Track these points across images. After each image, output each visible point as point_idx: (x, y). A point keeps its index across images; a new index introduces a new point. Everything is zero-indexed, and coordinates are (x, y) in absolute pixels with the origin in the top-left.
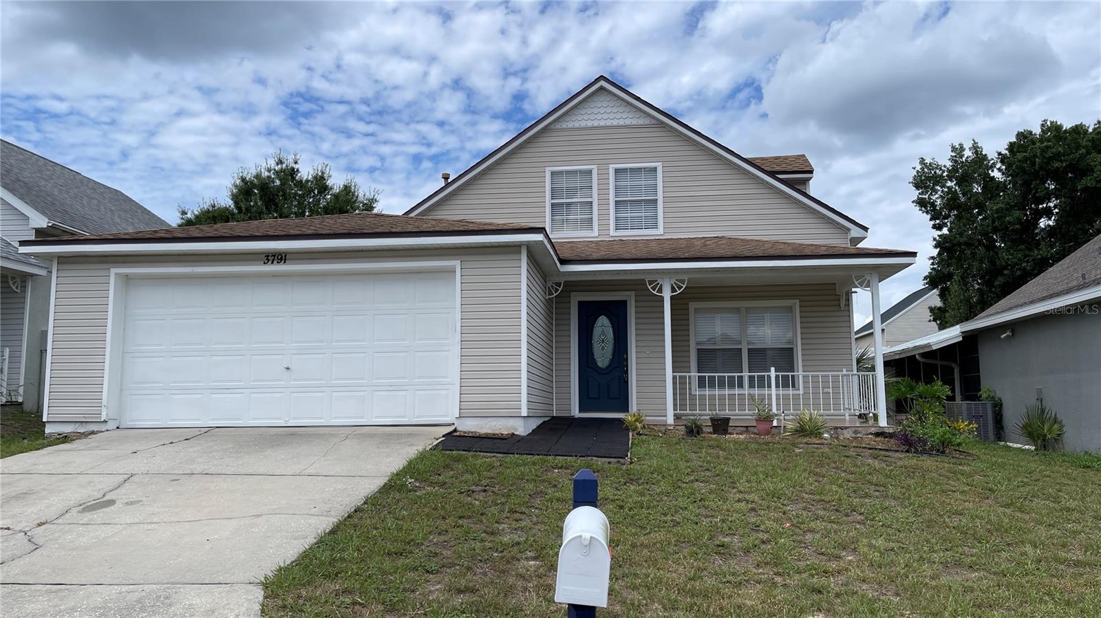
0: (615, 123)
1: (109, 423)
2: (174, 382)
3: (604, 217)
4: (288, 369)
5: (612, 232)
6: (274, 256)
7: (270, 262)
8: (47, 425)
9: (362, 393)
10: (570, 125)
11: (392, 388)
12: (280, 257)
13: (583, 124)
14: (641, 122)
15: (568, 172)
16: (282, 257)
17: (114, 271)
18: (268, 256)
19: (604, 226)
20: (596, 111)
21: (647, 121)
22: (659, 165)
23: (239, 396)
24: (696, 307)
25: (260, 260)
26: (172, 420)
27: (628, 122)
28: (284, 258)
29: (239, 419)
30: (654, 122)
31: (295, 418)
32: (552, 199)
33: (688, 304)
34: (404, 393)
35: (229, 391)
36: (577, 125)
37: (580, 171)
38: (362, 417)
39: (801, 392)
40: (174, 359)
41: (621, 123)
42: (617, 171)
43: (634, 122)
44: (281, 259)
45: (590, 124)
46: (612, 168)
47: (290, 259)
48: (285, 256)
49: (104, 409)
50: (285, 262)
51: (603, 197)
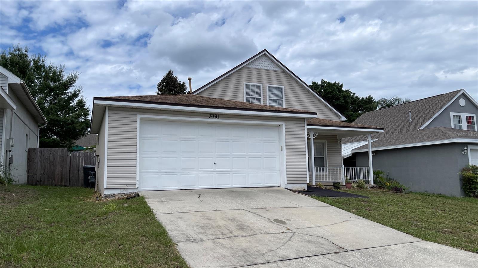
0: (268, 68)
2: (164, 169)
4: (215, 163)
6: (214, 115)
7: (212, 117)
9: (245, 174)
10: (252, 67)
11: (256, 172)
12: (216, 116)
13: (257, 67)
14: (278, 69)
15: (252, 85)
16: (217, 116)
17: (139, 116)
18: (211, 115)
20: (262, 63)
22: (283, 87)
23: (194, 175)
25: (207, 116)
26: (163, 187)
27: (273, 69)
28: (218, 116)
29: (194, 186)
30: (281, 70)
31: (218, 185)
34: (260, 174)
35: (189, 173)
36: (255, 67)
37: (256, 86)
38: (245, 184)
39: (328, 173)
40: (163, 158)
41: (270, 69)
42: (269, 87)
43: (275, 69)
44: (217, 117)
45: (259, 67)
47: (220, 117)
48: (218, 115)
49: (137, 182)
50: (218, 118)
51: (264, 97)
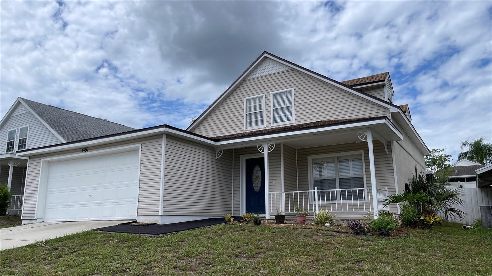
0: (273, 72)
1: (37, 220)
2: (59, 203)
3: (268, 117)
4: (91, 196)
5: (272, 125)
6: (85, 149)
7: (83, 151)
8: (23, 221)
9: (113, 206)
10: (254, 77)
13: (259, 75)
14: (284, 69)
15: (253, 99)
17: (42, 160)
18: (83, 149)
19: (268, 122)
20: (264, 68)
21: (287, 69)
22: (292, 89)
24: (313, 158)
25: (80, 151)
26: (57, 219)
27: (278, 71)
30: (290, 68)
31: (92, 217)
32: (247, 112)
33: (307, 157)
35: (74, 206)
36: (257, 76)
37: (258, 97)
38: (112, 216)
40: (60, 194)
42: (274, 95)
43: (281, 70)
44: (87, 150)
46: (271, 94)
48: (88, 148)
49: (36, 214)
51: (267, 108)
